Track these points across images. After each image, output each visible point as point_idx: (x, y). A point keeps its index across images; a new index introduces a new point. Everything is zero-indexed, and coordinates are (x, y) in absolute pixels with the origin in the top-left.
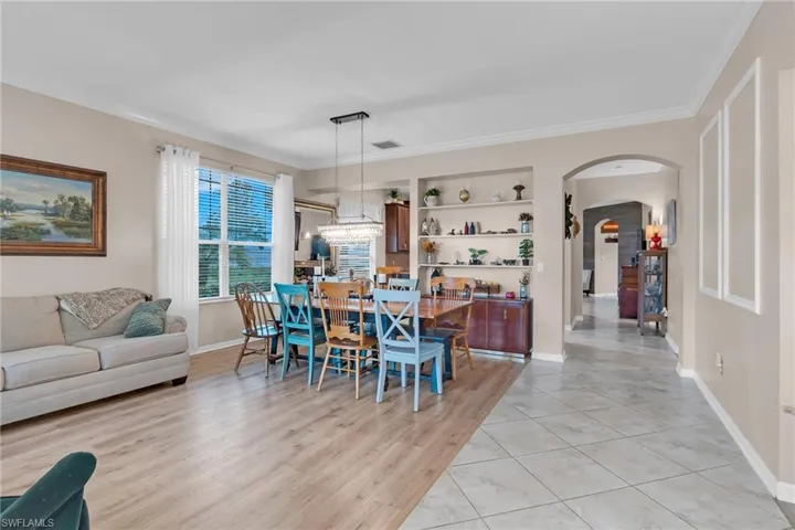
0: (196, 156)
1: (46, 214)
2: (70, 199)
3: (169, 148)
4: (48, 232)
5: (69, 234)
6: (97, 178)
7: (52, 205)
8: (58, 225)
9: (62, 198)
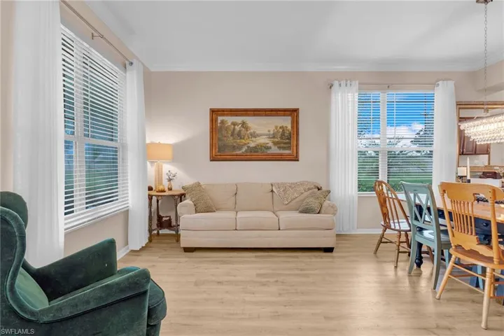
0: (356, 84)
1: (269, 138)
2: (280, 128)
3: (336, 83)
4: (270, 148)
5: (279, 148)
6: (293, 113)
7: (272, 132)
8: (275, 143)
9: (276, 127)
